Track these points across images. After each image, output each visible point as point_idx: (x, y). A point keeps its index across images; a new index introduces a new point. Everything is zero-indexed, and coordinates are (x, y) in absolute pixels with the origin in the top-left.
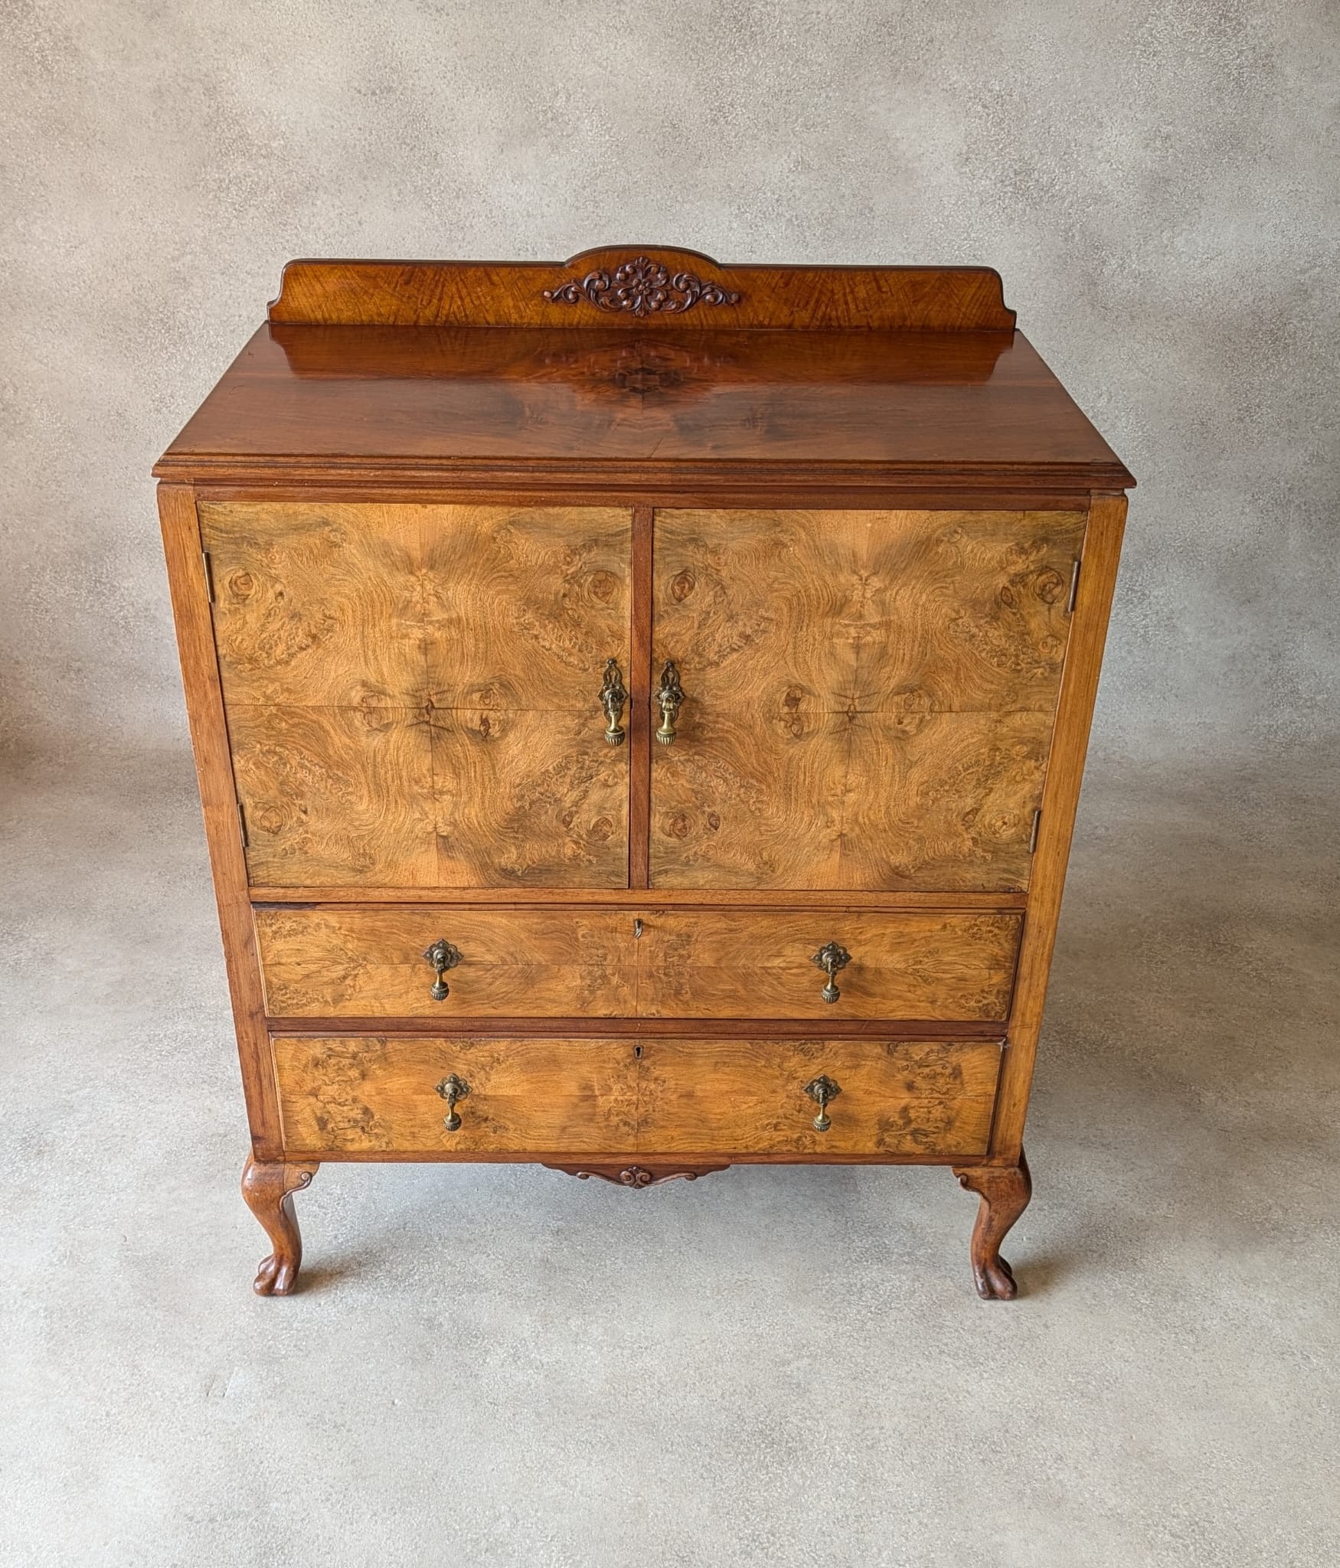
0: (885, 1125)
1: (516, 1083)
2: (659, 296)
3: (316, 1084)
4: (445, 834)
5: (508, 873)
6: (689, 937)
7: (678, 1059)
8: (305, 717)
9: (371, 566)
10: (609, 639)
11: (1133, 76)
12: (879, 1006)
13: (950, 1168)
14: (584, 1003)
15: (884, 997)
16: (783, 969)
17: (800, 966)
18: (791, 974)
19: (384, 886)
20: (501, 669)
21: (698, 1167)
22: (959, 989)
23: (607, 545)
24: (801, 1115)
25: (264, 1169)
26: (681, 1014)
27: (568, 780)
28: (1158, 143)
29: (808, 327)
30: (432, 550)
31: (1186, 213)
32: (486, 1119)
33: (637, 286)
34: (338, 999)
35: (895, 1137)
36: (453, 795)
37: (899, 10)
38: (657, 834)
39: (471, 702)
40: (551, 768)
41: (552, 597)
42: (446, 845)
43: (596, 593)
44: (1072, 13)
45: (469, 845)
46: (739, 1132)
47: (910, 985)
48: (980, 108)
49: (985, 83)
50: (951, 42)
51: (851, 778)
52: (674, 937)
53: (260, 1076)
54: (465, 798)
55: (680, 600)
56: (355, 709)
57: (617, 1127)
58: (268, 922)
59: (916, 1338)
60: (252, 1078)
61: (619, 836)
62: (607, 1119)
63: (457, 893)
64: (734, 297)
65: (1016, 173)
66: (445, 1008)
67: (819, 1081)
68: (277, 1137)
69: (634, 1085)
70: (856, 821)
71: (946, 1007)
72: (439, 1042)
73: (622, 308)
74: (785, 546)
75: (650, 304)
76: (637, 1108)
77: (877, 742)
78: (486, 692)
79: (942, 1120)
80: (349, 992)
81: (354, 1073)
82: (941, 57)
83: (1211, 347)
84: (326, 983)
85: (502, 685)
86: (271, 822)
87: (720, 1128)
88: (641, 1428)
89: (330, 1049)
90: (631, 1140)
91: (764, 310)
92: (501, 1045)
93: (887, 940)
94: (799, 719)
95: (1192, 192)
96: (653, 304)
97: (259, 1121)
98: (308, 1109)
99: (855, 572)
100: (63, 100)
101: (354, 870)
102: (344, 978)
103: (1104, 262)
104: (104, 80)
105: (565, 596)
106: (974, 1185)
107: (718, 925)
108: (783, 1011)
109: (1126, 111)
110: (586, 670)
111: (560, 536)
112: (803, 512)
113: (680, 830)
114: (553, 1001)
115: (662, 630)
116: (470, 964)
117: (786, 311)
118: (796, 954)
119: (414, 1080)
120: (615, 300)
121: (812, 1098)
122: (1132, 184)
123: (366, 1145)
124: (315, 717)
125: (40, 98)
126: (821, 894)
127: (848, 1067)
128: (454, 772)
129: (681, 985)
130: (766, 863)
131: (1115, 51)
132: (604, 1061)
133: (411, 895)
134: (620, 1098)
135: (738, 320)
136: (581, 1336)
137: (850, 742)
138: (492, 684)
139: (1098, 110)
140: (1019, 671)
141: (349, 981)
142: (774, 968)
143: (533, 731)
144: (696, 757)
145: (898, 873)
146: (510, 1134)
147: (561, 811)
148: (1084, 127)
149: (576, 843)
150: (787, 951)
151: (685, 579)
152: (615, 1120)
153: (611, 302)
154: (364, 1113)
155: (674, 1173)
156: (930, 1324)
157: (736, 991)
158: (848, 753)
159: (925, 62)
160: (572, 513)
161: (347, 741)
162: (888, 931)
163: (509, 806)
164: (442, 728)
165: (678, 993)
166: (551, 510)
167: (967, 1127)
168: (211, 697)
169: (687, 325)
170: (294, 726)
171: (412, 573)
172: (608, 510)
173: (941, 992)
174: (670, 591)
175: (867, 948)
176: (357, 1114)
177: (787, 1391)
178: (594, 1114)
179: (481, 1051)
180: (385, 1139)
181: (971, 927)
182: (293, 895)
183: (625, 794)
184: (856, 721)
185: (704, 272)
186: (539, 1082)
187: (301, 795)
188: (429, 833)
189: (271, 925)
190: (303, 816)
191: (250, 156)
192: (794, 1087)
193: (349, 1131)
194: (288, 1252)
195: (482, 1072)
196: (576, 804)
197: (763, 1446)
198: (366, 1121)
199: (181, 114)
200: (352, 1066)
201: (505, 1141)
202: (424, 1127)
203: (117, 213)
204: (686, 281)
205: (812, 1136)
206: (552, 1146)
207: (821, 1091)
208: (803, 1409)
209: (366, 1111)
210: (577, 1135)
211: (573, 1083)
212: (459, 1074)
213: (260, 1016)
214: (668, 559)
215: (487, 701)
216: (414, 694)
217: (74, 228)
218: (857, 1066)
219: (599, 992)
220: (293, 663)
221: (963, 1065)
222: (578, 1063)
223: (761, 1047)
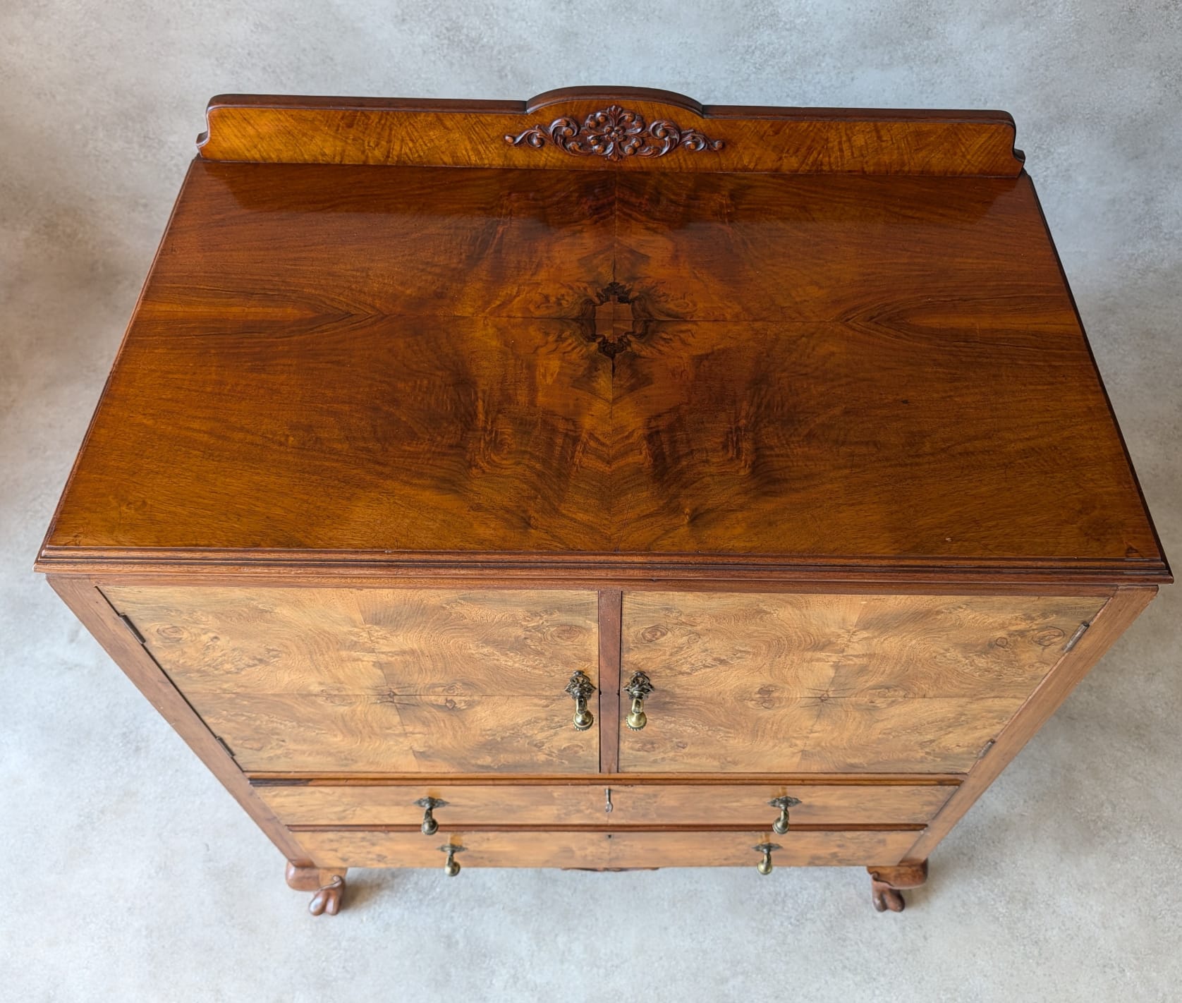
2: (633, 143)
29: (797, 171)
33: (609, 133)
64: (717, 145)
73: (593, 153)
75: (622, 150)
91: (750, 155)
96: (627, 151)
117: (774, 156)
120: (585, 145)
135: (720, 164)
153: (580, 148)
169: (664, 168)
204: (665, 128)
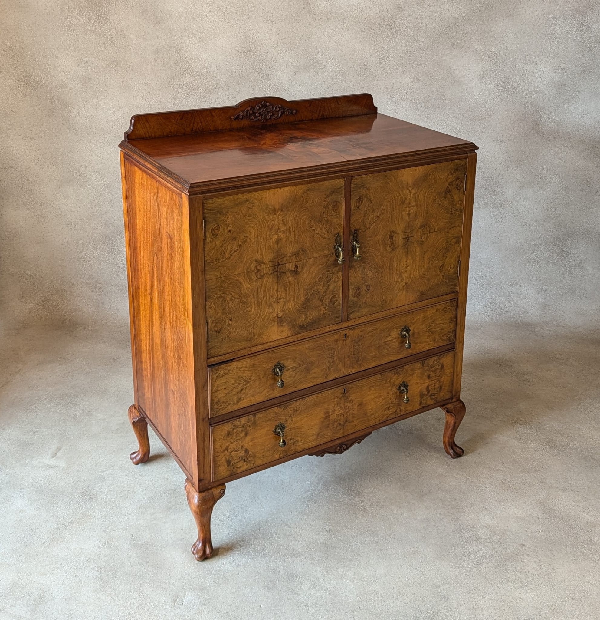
0: (422, 396)
1: (302, 419)
3: (227, 445)
4: (280, 316)
5: (302, 327)
6: (361, 336)
7: (358, 390)
8: (234, 279)
9: (261, 214)
10: (337, 226)
12: (419, 347)
13: (442, 407)
14: (327, 375)
15: (420, 343)
16: (390, 341)
17: (395, 338)
18: (393, 342)
19: (258, 345)
20: (302, 245)
21: (362, 436)
22: (442, 333)
23: (337, 192)
24: (397, 401)
25: (203, 494)
26: (358, 370)
27: (322, 283)
30: (282, 204)
32: (291, 439)
34: (239, 400)
35: (425, 399)
36: (284, 299)
38: (351, 297)
39: (292, 259)
40: (317, 280)
41: (320, 214)
42: (280, 320)
43: (333, 210)
45: (289, 319)
46: (377, 414)
47: (428, 336)
51: (408, 261)
52: (357, 338)
53: (204, 449)
54: (288, 299)
55: (358, 207)
56: (252, 271)
57: (337, 427)
58: (215, 372)
60: (201, 451)
61: (339, 301)
62: (333, 425)
63: (283, 340)
66: (277, 393)
67: (402, 384)
68: (209, 477)
69: (343, 406)
70: (410, 277)
71: (439, 341)
72: (276, 409)
74: (388, 183)
76: (344, 416)
77: (415, 247)
78: (297, 254)
79: (439, 388)
80: (243, 396)
81: (243, 434)
84: (235, 395)
85: (302, 251)
86: (218, 328)
87: (371, 415)
89: (234, 425)
90: (341, 431)
92: (297, 403)
93: (421, 320)
94: (393, 243)
97: (202, 471)
98: (224, 458)
99: (408, 189)
101: (247, 341)
102: (242, 390)
105: (324, 213)
106: (450, 411)
107: (370, 329)
108: (390, 358)
110: (329, 239)
111: (323, 192)
112: (393, 171)
113: (358, 294)
114: (316, 378)
115: (353, 219)
116: (288, 370)
118: (394, 334)
119: (265, 430)
121: (400, 392)
123: (245, 467)
124: (238, 278)
126: (400, 308)
127: (411, 375)
128: (285, 290)
129: (359, 357)
130: (384, 300)
132: (333, 399)
133: (267, 346)
134: (338, 413)
137: (408, 249)
138: (299, 251)
140: (452, 214)
141: (244, 391)
142: (387, 341)
143: (312, 266)
144: (363, 264)
145: (422, 294)
146: (299, 443)
147: (320, 296)
149: (325, 308)
150: (392, 334)
151: (360, 200)
152: (336, 424)
154: (245, 452)
155: (355, 442)
157: (376, 355)
158: (407, 253)
160: (327, 183)
161: (248, 285)
162: (421, 316)
163: (303, 299)
164: (282, 272)
165: (358, 361)
166: (320, 183)
167: (446, 388)
168: (201, 278)
170: (230, 284)
171: (275, 214)
172: (337, 180)
173: (437, 336)
174: (355, 205)
175: (415, 325)
176: (242, 454)
178: (329, 424)
179: (290, 408)
180: (253, 462)
181: (444, 309)
182: (224, 358)
183: (341, 284)
184: (409, 241)
186: (311, 416)
187: (230, 313)
188: (275, 317)
189: (216, 374)
190: (230, 322)
192: (394, 389)
193: (239, 463)
195: (290, 418)
196: (325, 292)
198: (246, 457)
200: (242, 431)
201: (297, 447)
202: (268, 451)
205: (400, 408)
206: (314, 444)
207: (403, 388)
209: (247, 451)
210: (323, 436)
211: (322, 412)
212: (281, 421)
213: (207, 419)
214: (355, 194)
215: (297, 258)
216: (273, 261)
218: (413, 374)
219: (332, 369)
220: (231, 258)
221: (444, 363)
222: (324, 402)
223: (384, 376)
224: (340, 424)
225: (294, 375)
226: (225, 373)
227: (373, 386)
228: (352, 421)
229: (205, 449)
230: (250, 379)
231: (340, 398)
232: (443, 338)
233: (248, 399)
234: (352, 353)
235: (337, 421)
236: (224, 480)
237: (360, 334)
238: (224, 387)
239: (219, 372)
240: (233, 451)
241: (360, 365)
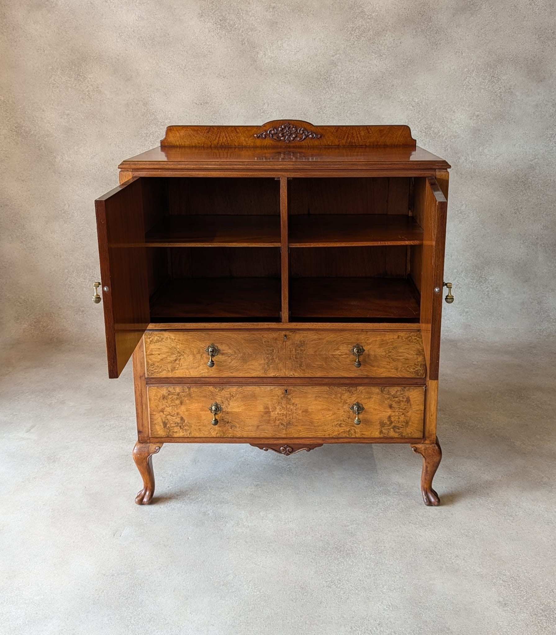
0: (382, 424)
1: (239, 406)
2: (294, 136)
3: (163, 407)
6: (304, 342)
7: (301, 395)
11: (464, 96)
12: (377, 371)
13: (410, 444)
14: (266, 371)
15: (378, 367)
16: (340, 355)
17: (346, 354)
18: (343, 358)
21: (310, 445)
22: (406, 364)
24: (350, 420)
25: (142, 445)
26: (302, 375)
28: (475, 118)
29: (345, 146)
31: (487, 141)
32: (228, 422)
33: (286, 132)
34: (173, 369)
35: (387, 429)
37: (381, 76)
44: (441, 76)
46: (326, 428)
47: (387, 362)
48: (411, 107)
49: (413, 99)
50: (400, 86)
52: (298, 342)
57: (279, 425)
58: (149, 337)
59: (399, 518)
60: (139, 405)
62: (275, 422)
64: (319, 136)
65: (425, 128)
66: (213, 373)
67: (356, 405)
68: (147, 431)
69: (285, 406)
71: (402, 371)
72: (211, 388)
73: (281, 140)
75: (290, 138)
76: (286, 417)
79: (404, 422)
80: (177, 366)
81: (178, 402)
82: (396, 91)
83: (502, 187)
84: (169, 363)
87: (319, 426)
88: (287, 546)
89: (169, 391)
90: (284, 432)
91: (330, 140)
92: (234, 389)
93: (378, 343)
95: (488, 134)
96: (292, 139)
97: (141, 424)
98: (160, 418)
100: (94, 107)
102: (176, 360)
103: (459, 158)
104: (109, 101)
106: (419, 451)
107: (315, 337)
108: (340, 373)
109: (462, 107)
114: (253, 370)
116: (223, 354)
117: (337, 140)
118: (344, 349)
119: (200, 405)
120: (278, 137)
121: (353, 412)
122: (467, 131)
123: (181, 434)
125: (87, 106)
127: (367, 398)
129: (302, 362)
131: (457, 88)
132: (273, 396)
133: (201, 326)
134: (280, 413)
135: (320, 144)
136: (265, 517)
139: (452, 107)
141: (177, 362)
142: (336, 355)
146: (238, 429)
148: (448, 113)
150: (341, 348)
152: (278, 422)
153: (277, 138)
154: (181, 420)
155: (301, 448)
156: (406, 514)
157: (322, 365)
159: (391, 92)
162: (378, 339)
165: (301, 366)
167: (414, 425)
169: (303, 146)
173: (400, 365)
175: (371, 346)
176: (178, 420)
177: (347, 535)
178: (269, 420)
179: (226, 392)
180: (189, 432)
181: (409, 337)
185: (308, 128)
186: (249, 405)
189: (150, 338)
191: (158, 125)
192: (346, 407)
193: (175, 428)
194: (149, 485)
195: (227, 401)
197: (336, 552)
198: (181, 424)
199: (134, 112)
200: (177, 398)
201: (235, 432)
202: (204, 426)
203: (110, 144)
204: (303, 130)
205: (354, 429)
206: (253, 435)
207: (356, 409)
208: (353, 540)
209: (182, 419)
210: (263, 430)
211: (261, 406)
212: (218, 402)
213: (143, 378)
217: (95, 149)
218: (370, 398)
219: (271, 366)
221: (410, 397)
222: (263, 397)
223: (333, 389)
224: (282, 424)
225: (230, 361)
226: (158, 340)
227: (319, 396)
228: (296, 426)
229: (143, 405)
230: (183, 352)
231: (281, 398)
232: (408, 369)
233: (182, 371)
234: (294, 357)
235: (279, 420)
236: (163, 439)
237: (302, 339)
238: (159, 353)
239: (153, 337)
240: (169, 415)
241: (304, 370)
